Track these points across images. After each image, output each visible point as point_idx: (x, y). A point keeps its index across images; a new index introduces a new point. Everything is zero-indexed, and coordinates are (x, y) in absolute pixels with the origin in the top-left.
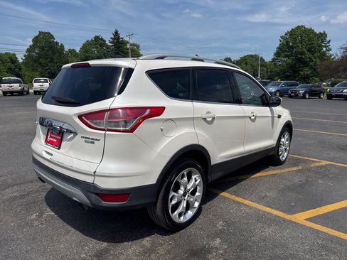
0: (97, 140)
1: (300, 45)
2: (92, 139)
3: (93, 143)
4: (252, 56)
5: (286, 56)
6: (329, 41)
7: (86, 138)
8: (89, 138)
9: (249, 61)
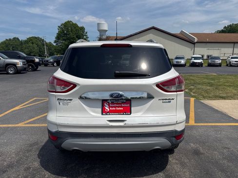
0: (172, 99)
1: (71, 33)
2: (169, 99)
3: (170, 102)
4: (36, 38)
5: (64, 40)
6: (87, 33)
7: (163, 99)
8: (166, 99)
9: (34, 41)
